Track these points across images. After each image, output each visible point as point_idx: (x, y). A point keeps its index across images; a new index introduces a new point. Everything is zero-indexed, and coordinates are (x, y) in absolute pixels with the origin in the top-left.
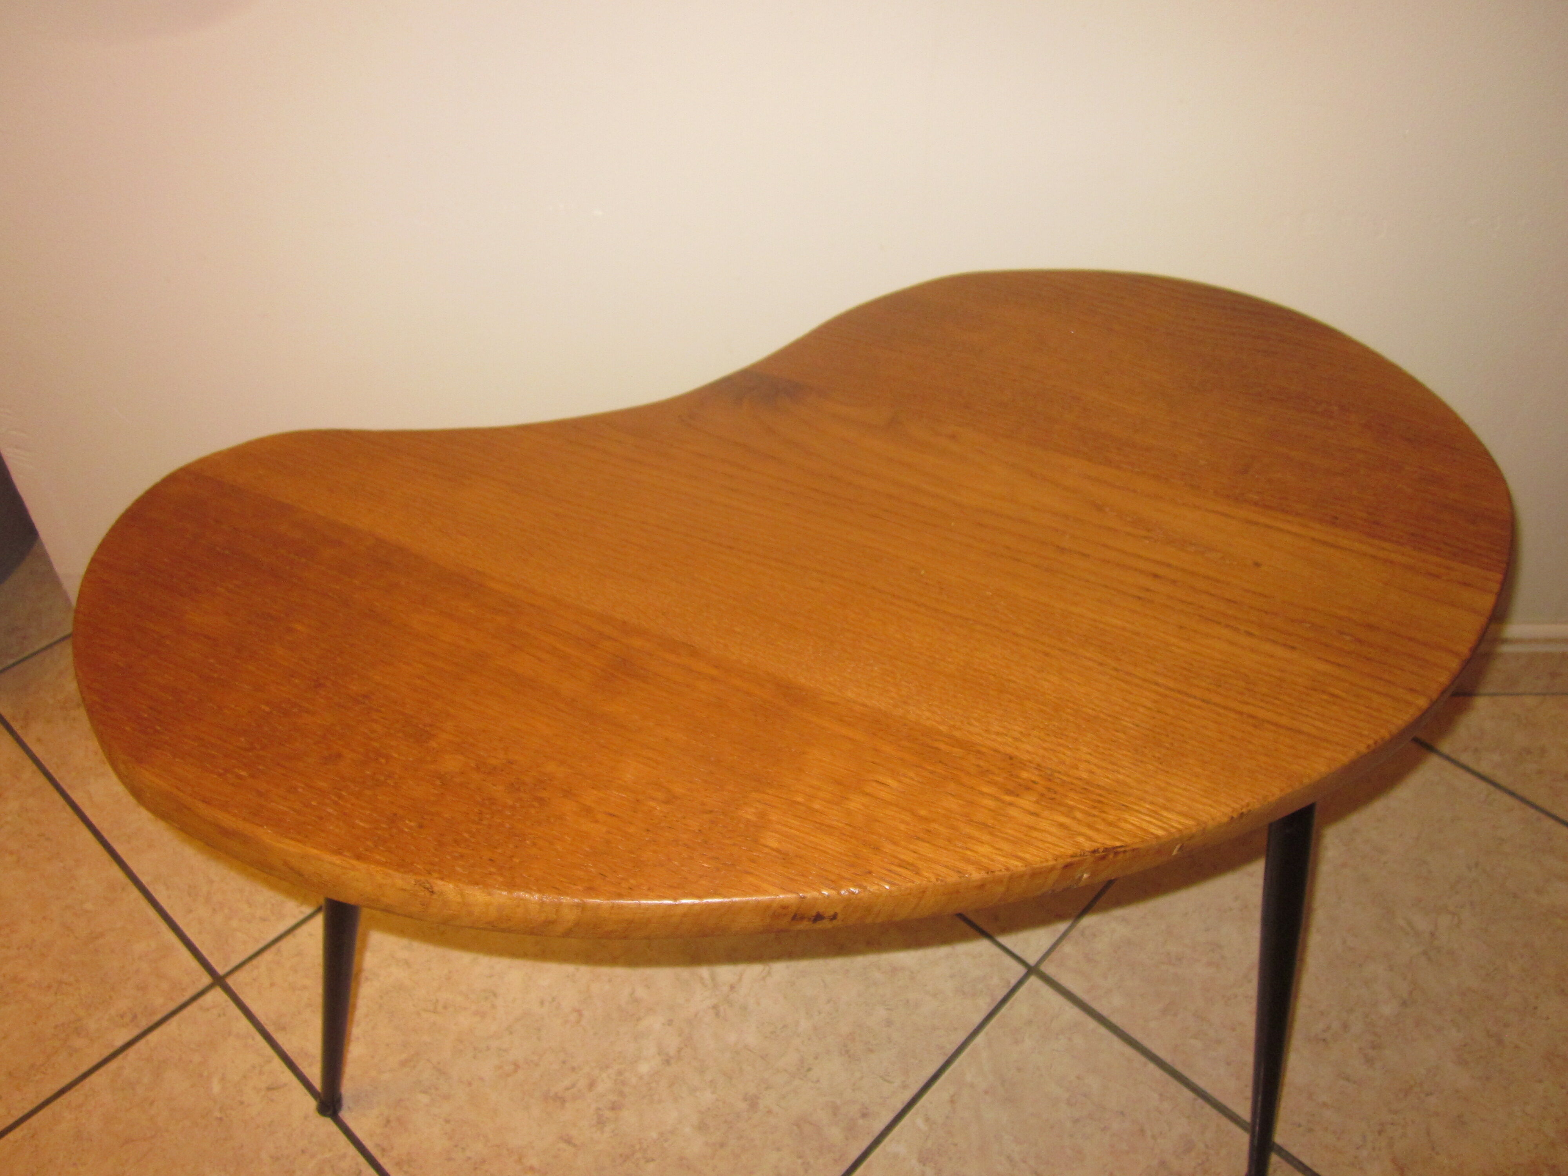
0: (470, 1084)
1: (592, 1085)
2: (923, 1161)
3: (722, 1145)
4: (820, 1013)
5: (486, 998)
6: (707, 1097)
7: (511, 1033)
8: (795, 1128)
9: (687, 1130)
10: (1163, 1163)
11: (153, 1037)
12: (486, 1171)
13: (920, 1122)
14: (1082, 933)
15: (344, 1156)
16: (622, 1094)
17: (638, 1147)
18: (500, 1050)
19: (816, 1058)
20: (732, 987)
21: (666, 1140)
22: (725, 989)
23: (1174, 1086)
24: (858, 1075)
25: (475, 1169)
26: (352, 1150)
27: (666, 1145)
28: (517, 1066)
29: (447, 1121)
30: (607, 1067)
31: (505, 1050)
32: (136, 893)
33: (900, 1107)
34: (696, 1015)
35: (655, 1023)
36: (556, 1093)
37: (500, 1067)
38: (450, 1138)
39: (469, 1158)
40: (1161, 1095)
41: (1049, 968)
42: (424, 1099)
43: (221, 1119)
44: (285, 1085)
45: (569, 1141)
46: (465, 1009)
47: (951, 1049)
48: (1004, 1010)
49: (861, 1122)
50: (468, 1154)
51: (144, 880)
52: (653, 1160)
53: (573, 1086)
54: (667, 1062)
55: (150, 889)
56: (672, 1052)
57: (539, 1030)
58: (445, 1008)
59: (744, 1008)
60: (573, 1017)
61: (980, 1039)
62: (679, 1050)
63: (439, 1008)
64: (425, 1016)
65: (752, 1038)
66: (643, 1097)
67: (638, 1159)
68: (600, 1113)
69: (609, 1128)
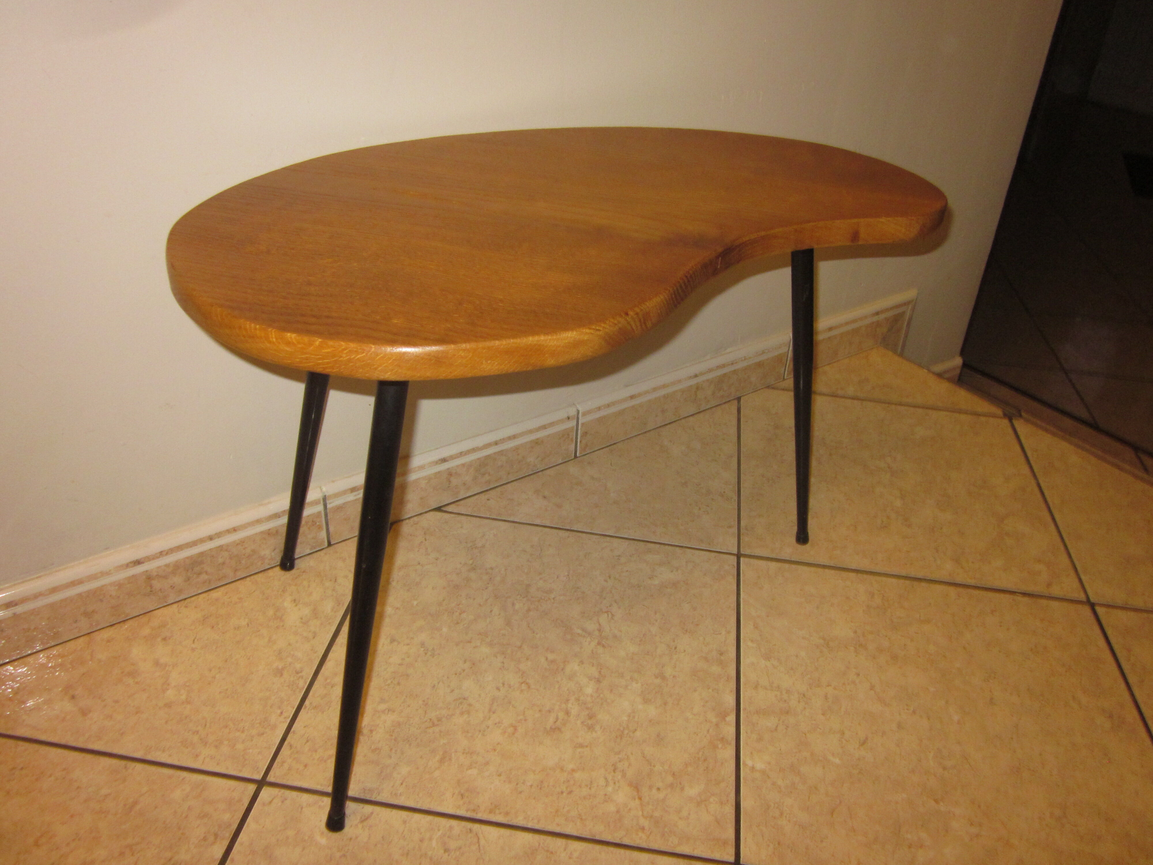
0: (494, 750)
1: (568, 713)
2: (767, 659)
3: (665, 704)
4: (657, 621)
5: (461, 703)
6: (636, 686)
7: (494, 713)
8: (693, 677)
9: (640, 707)
10: (868, 606)
12: (548, 786)
13: (750, 644)
14: (746, 530)
16: (587, 708)
17: (622, 729)
18: (496, 724)
19: (674, 641)
20: (599, 630)
21: (634, 717)
22: (597, 633)
23: (844, 574)
24: (701, 638)
25: (540, 788)
26: (454, 823)
27: (636, 719)
28: (514, 727)
29: (499, 775)
30: (568, 700)
31: (499, 723)
33: (734, 642)
34: (593, 653)
35: (575, 666)
36: (551, 728)
37: (505, 732)
38: (510, 782)
39: (531, 786)
40: (842, 579)
41: (745, 551)
43: (344, 855)
44: (372, 813)
45: (581, 746)
46: (453, 715)
47: (734, 605)
48: (742, 578)
49: (722, 658)
50: (529, 784)
52: (636, 730)
53: (557, 719)
54: (599, 681)
55: (149, 758)
56: (596, 675)
57: (510, 703)
58: (439, 720)
59: (615, 637)
60: (524, 687)
61: (744, 595)
62: (600, 673)
63: (436, 722)
64: (430, 730)
65: (633, 648)
66: (602, 704)
67: (627, 734)
68: (585, 723)
69: (597, 728)
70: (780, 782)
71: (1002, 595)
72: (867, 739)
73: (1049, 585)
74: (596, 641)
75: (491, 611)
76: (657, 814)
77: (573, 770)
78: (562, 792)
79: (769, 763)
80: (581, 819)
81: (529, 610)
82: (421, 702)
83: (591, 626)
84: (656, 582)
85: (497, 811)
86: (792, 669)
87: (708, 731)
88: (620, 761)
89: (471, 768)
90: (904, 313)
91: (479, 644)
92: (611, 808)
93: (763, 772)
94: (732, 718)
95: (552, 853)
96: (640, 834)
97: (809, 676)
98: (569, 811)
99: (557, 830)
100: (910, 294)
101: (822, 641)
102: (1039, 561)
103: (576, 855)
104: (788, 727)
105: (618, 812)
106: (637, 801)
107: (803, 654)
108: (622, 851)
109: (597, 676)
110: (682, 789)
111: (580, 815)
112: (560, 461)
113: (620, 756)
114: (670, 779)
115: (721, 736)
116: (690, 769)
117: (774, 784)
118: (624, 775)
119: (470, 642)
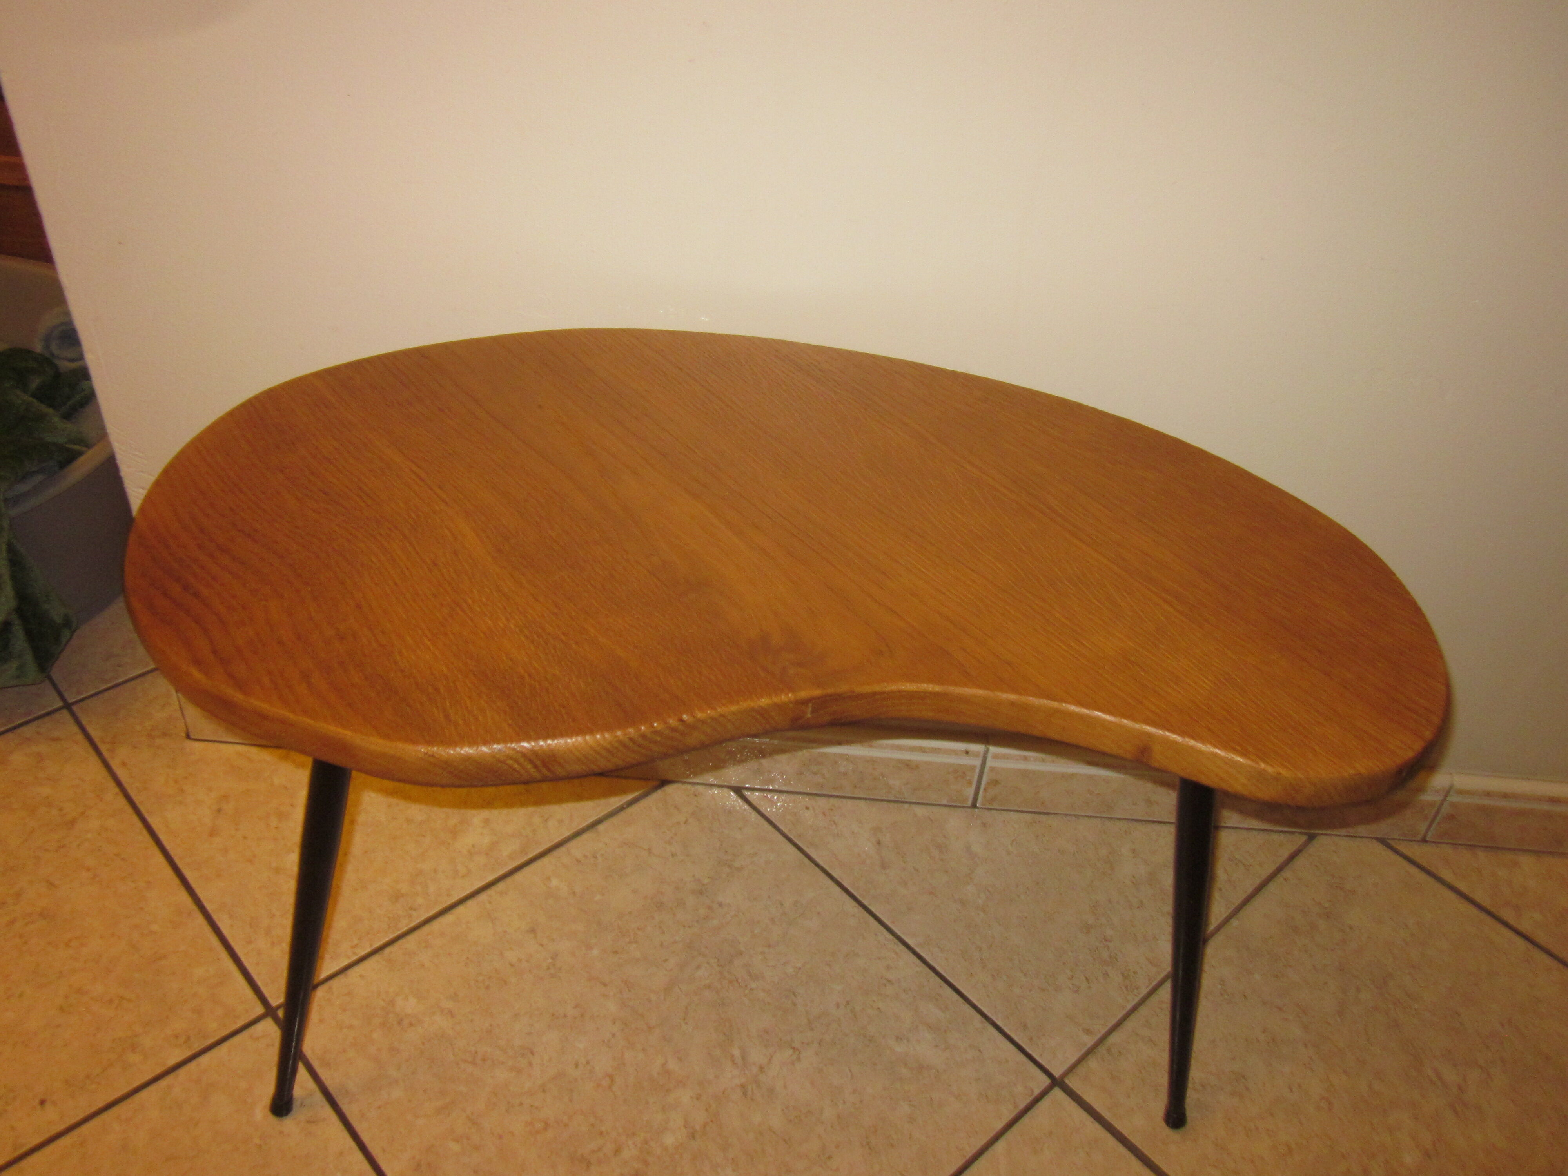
0: (501, 1137)
1: (617, 1151)
5: (523, 1055)
7: (544, 1092)
11: (204, 1060)
14: (1109, 1050)
16: (646, 1163)
18: (532, 1106)
19: (837, 1147)
20: (761, 1069)
22: (755, 1070)
24: (877, 1168)
28: (547, 1125)
30: (634, 1134)
31: (537, 1108)
32: (200, 919)
34: (724, 1092)
35: (685, 1096)
36: (583, 1155)
37: (531, 1124)
41: (1072, 1082)
43: (260, 1146)
44: (324, 1119)
46: (503, 1063)
47: (970, 1152)
48: (1025, 1119)
51: (209, 907)
53: (600, 1149)
54: (693, 1136)
55: (215, 917)
56: (698, 1126)
57: (572, 1091)
58: (484, 1060)
59: (771, 1090)
60: (606, 1082)
61: (1000, 1146)
62: (705, 1125)
63: (478, 1060)
64: (463, 1066)
65: (776, 1121)
74: (743, 1080)
75: (666, 960)
81: (709, 987)
82: (487, 1025)
83: (757, 1056)
84: (899, 1049)
91: (612, 994)
109: (698, 1128)
112: (945, 802)
119: (605, 985)
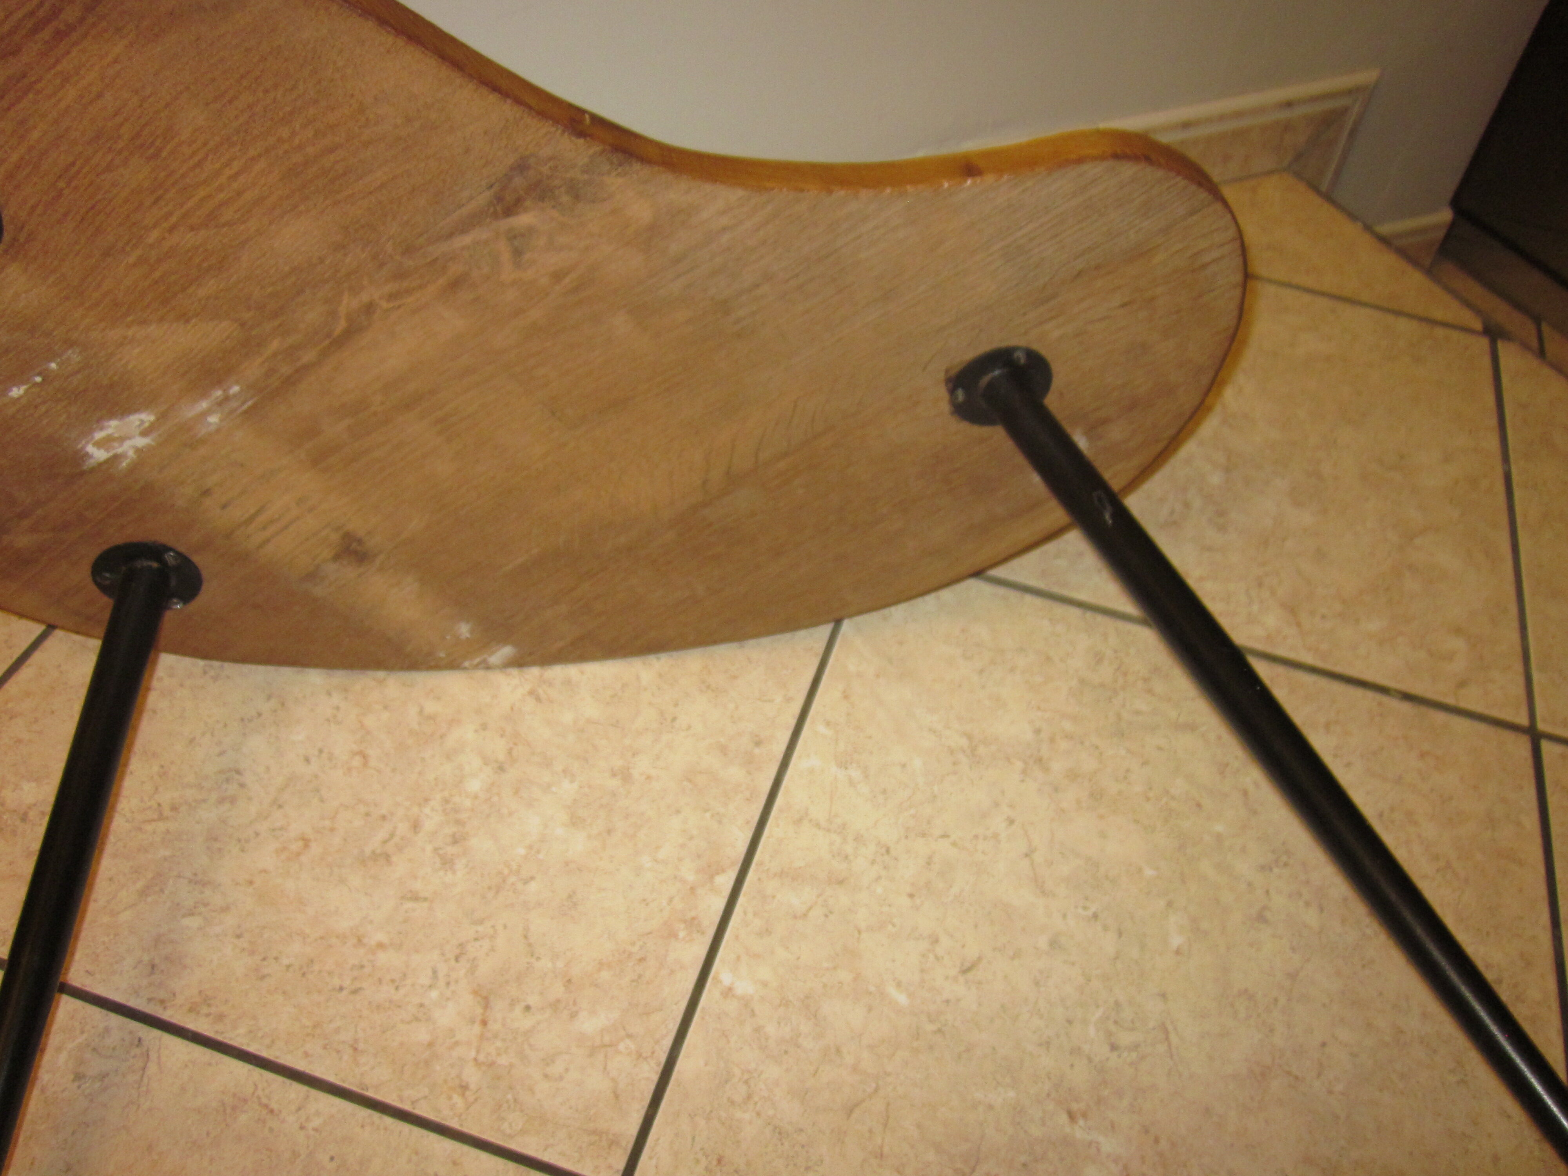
0: (251, 883)
1: (416, 826)
2: (843, 765)
3: (609, 832)
5: (228, 780)
6: (568, 789)
7: (280, 807)
8: (685, 783)
9: (559, 831)
10: (1082, 681)
12: (320, 971)
13: (822, 729)
15: (107, 1030)
16: (458, 822)
17: (506, 871)
18: (274, 830)
19: (676, 705)
21: (538, 852)
23: (1060, 610)
24: (731, 706)
25: (304, 974)
26: (115, 1020)
27: (541, 856)
28: (306, 842)
29: (239, 936)
30: (427, 800)
31: (281, 828)
33: (792, 722)
34: (512, 709)
35: (468, 732)
36: (373, 852)
37: (284, 849)
38: (252, 953)
39: (288, 967)
40: (1050, 620)
42: (193, 922)
45: (415, 898)
46: (204, 801)
49: (757, 751)
50: (286, 961)
52: (532, 878)
53: (392, 835)
54: (501, 769)
56: (501, 757)
57: (317, 790)
58: (174, 808)
60: (357, 762)
62: (510, 752)
63: (167, 812)
64: (149, 828)
65: (591, 710)
66: (488, 816)
67: (513, 884)
68: (441, 852)
69: (460, 864)
70: (771, 1029)
71: (1358, 693)
72: (980, 959)
73: (1462, 684)
74: (528, 687)
76: (503, 1061)
77: (381, 946)
78: (341, 989)
79: (765, 984)
80: (355, 1049)
82: (156, 769)
85: (205, 1010)
86: (884, 792)
87: (671, 900)
88: (476, 939)
89: (192, 914)
90: (1345, 111)
92: (422, 1035)
93: (746, 1002)
94: (726, 881)
95: (272, 1111)
96: (457, 1099)
97: (912, 811)
98: (337, 1030)
99: (301, 1066)
100: (1366, 76)
101: (964, 742)
102: (1458, 631)
103: (316, 1122)
104: (831, 912)
105: (431, 1045)
106: (477, 1028)
107: (917, 763)
108: (406, 1128)
110: (573, 1015)
111: (356, 1041)
113: (480, 928)
114: (558, 990)
115: (693, 914)
116: (605, 975)
117: (758, 1030)
118: (472, 969)
